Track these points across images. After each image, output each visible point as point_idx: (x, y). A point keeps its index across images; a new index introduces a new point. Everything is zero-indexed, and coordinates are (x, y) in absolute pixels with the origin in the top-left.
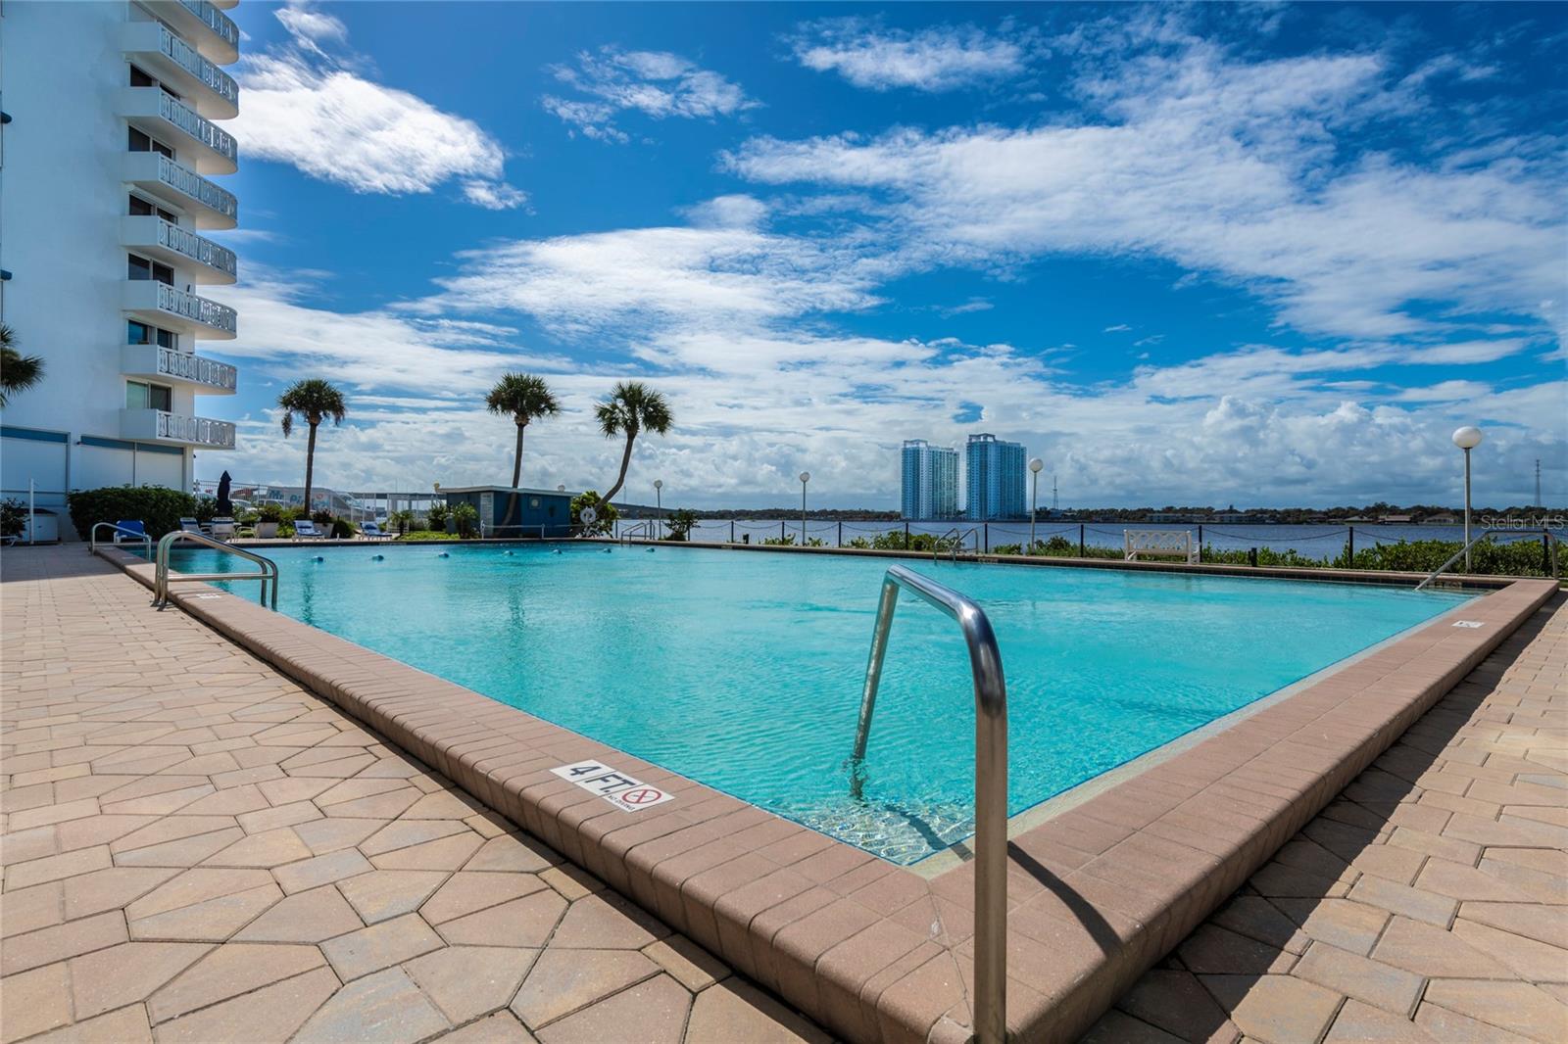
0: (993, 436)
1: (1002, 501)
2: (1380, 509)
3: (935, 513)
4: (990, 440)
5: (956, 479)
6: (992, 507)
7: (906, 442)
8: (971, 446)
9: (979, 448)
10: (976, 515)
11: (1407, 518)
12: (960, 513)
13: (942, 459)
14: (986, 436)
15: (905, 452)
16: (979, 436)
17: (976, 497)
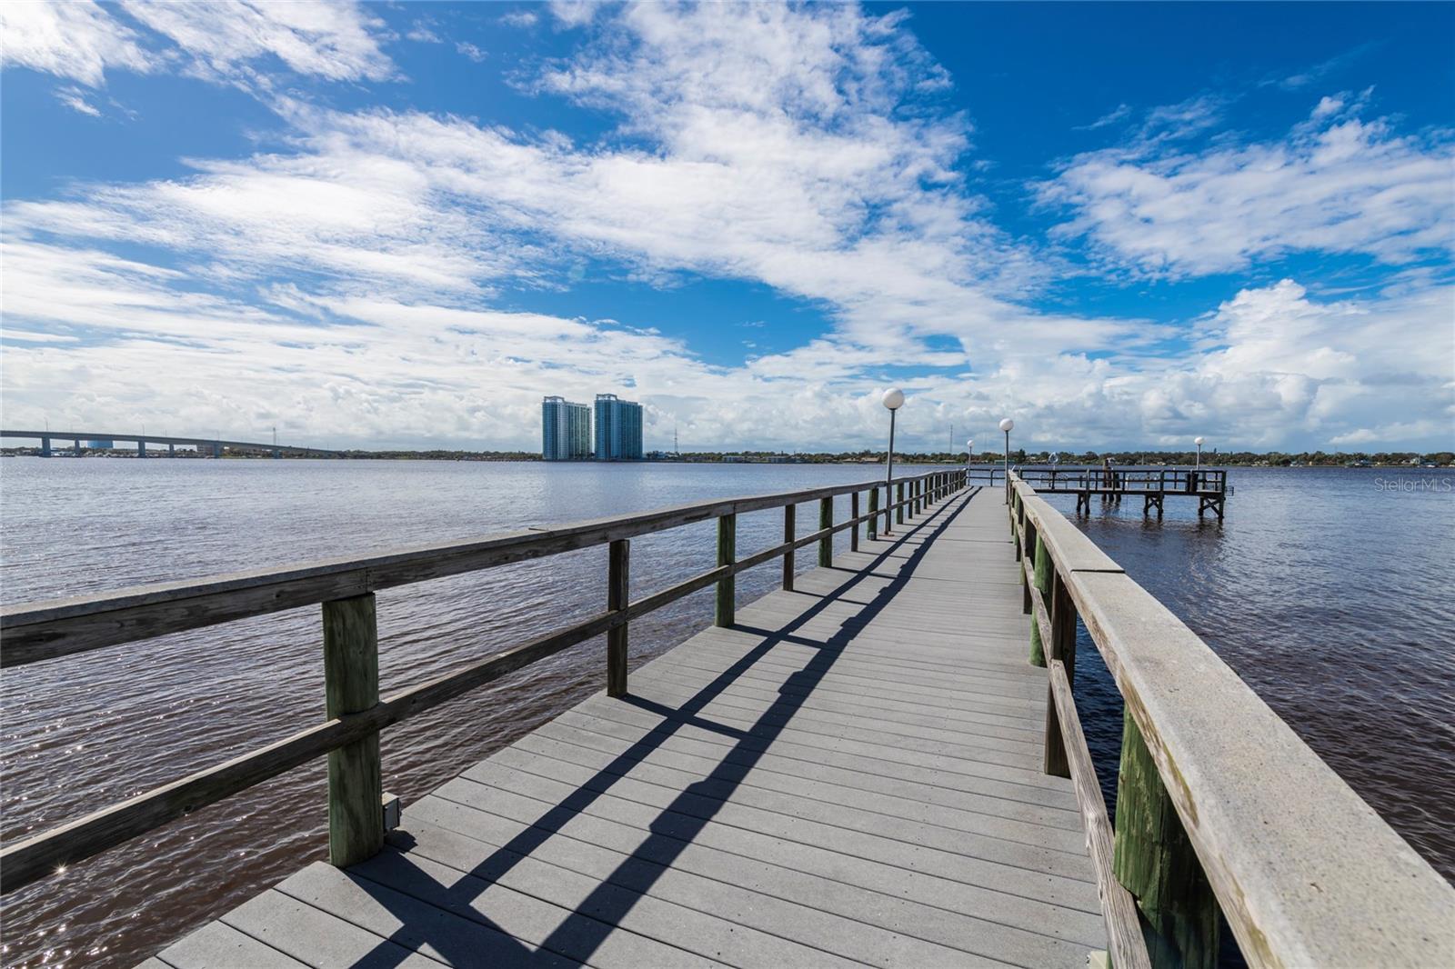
0: (615, 396)
1: (623, 446)
2: (867, 454)
3: (571, 455)
4: (613, 399)
5: (589, 428)
6: (615, 451)
7: (546, 398)
8: (598, 404)
9: (605, 406)
10: (602, 456)
11: (875, 460)
12: (592, 454)
13: (574, 412)
14: (610, 395)
15: (545, 405)
16: (604, 396)
17: (602, 443)
